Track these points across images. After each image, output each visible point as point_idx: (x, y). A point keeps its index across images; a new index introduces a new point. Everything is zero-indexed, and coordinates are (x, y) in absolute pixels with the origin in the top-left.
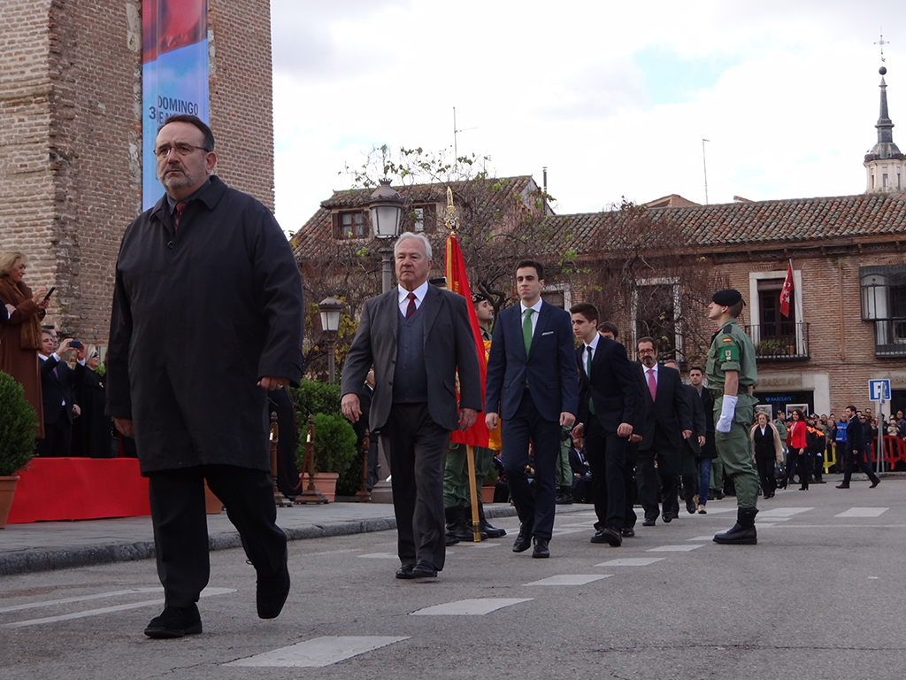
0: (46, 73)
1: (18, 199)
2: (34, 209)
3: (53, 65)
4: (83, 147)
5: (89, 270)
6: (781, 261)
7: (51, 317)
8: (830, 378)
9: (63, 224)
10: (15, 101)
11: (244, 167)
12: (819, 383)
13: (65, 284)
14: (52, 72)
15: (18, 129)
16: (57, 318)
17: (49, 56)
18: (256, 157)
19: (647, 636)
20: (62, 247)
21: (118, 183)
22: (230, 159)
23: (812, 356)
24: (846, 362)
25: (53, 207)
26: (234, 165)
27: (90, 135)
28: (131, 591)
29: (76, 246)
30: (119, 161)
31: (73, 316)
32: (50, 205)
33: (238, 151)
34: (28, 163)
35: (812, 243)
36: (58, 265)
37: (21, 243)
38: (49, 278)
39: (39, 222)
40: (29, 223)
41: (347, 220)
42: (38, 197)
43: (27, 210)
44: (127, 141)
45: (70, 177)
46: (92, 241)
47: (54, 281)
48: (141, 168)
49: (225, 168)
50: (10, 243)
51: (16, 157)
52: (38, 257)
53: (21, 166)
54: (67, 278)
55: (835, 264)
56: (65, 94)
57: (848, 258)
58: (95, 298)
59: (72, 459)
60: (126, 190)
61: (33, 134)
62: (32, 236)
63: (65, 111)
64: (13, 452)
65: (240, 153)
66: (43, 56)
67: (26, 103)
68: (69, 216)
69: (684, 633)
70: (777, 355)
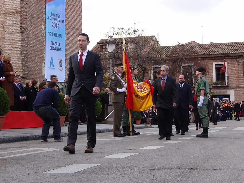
0: (19, 6)
1: (11, 40)
2: (16, 43)
3: (21, 4)
4: (29, 26)
5: (31, 60)
6: (222, 59)
7: (20, 72)
8: (235, 91)
9: (24, 47)
10: (11, 14)
11: (74, 32)
12: (232, 93)
13: (24, 63)
14: (21, 6)
15: (12, 21)
16: (22, 73)
17: (20, 1)
18: (77, 29)
19: (167, 165)
20: (23, 53)
21: (39, 36)
22: (70, 30)
23: (230, 85)
24: (239, 87)
25: (21, 43)
26: (71, 32)
27: (31, 23)
28: (29, 149)
29: (27, 53)
30: (39, 30)
31: (26, 72)
32: (20, 42)
33: (72, 28)
34: (14, 31)
35: (230, 55)
36: (22, 58)
37: (12, 52)
38: (20, 62)
39: (17, 47)
40: (14, 47)
41: (104, 47)
42: (17, 40)
43: (14, 43)
44: (41, 25)
45: (26, 34)
46: (32, 52)
47: (21, 63)
48: (45, 32)
49: (69, 32)
50: (9, 52)
51: (11, 29)
52: (17, 56)
53: (12, 31)
54: (25, 62)
55: (237, 61)
56: (25, 12)
57: (240, 59)
58: (32, 68)
59: (21, 111)
60: (41, 38)
61: (16, 22)
62: (15, 51)
63: (24, 16)
64: (3, 109)
65: (73, 29)
66: (19, 1)
67: (14, 14)
68: (25, 45)
69: (178, 164)
70: (220, 85)
